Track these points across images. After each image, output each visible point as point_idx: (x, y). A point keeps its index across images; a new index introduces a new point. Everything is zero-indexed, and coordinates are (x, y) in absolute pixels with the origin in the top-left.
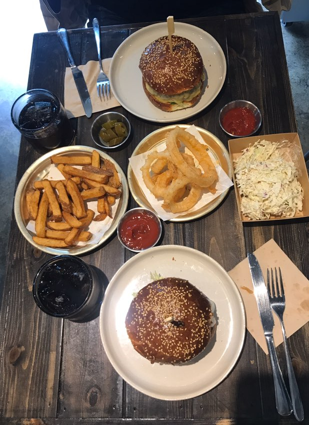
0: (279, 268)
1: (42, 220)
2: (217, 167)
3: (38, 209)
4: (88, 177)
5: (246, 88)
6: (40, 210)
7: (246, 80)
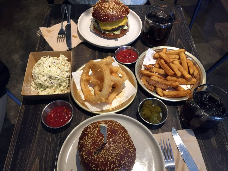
0: (57, 43)
1: (183, 59)
2: (80, 89)
3: (188, 65)
4: (162, 79)
5: (45, 149)
6: (187, 64)
7: (44, 157)
